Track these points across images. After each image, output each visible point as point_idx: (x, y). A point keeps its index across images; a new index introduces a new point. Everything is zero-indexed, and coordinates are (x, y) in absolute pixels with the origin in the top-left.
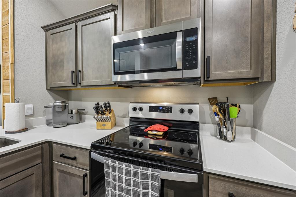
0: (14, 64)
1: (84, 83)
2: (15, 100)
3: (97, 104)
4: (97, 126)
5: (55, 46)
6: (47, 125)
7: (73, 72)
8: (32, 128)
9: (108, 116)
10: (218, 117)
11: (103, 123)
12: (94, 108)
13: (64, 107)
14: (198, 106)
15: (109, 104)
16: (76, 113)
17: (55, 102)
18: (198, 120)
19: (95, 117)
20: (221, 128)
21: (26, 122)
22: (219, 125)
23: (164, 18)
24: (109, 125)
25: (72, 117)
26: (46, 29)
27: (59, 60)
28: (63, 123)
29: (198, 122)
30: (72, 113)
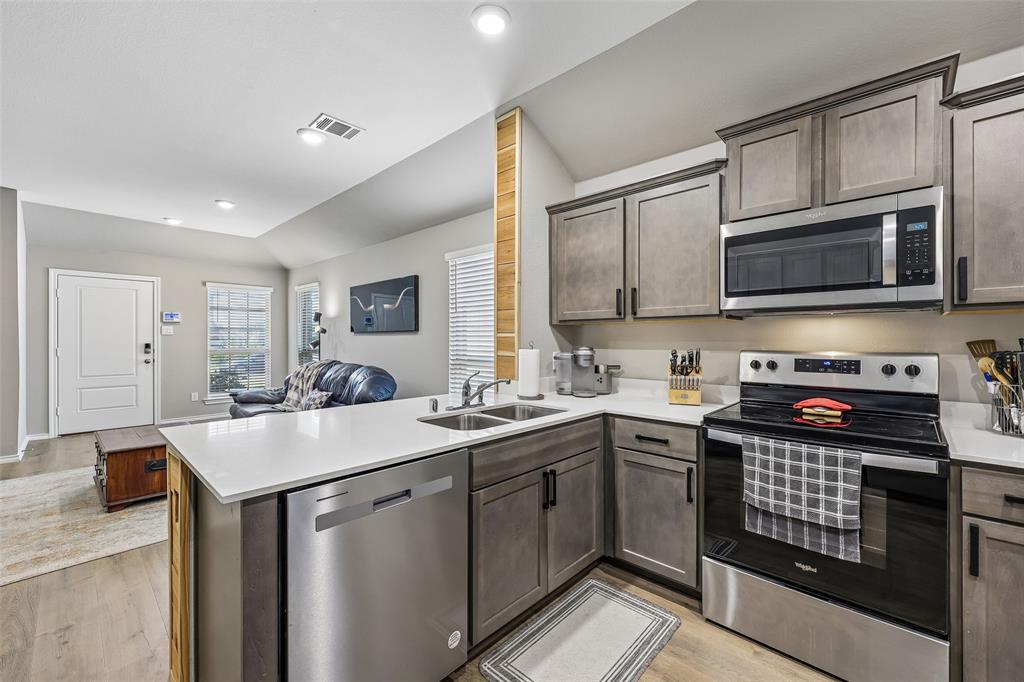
4: (670, 397)
9: (695, 378)
10: (994, 382)
11: (682, 392)
14: (935, 358)
15: (698, 353)
18: (935, 392)
20: (1005, 408)
22: (997, 402)
23: (844, 180)
24: (694, 396)
26: (552, 210)
27: (583, 269)
29: (936, 396)
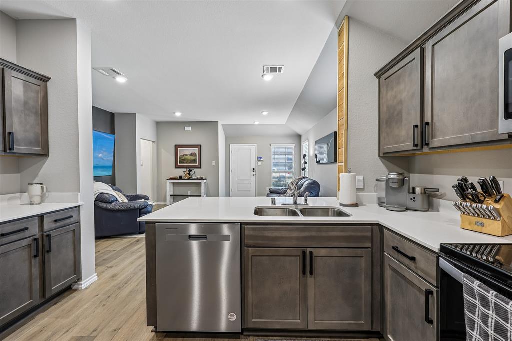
0: (347, 130)
1: (436, 142)
2: (348, 170)
3: (461, 181)
5: (390, 94)
6: (379, 204)
7: (417, 126)
8: (362, 205)
12: (453, 187)
13: (402, 182)
16: (421, 194)
17: (389, 175)
19: (456, 205)
21: (358, 197)
25: (414, 200)
28: (401, 205)
30: (414, 192)
